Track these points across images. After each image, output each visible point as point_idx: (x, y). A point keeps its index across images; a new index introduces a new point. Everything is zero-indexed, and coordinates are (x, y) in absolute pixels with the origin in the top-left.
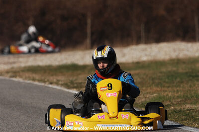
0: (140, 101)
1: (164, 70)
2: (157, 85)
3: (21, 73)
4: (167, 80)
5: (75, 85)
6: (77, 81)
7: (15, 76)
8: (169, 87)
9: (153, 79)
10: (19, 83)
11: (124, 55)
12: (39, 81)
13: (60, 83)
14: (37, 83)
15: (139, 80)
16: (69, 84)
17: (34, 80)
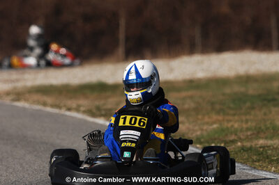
0: (194, 135)
1: (228, 90)
2: (218, 113)
3: (27, 95)
4: (232, 105)
5: (103, 112)
6: (105, 107)
7: (18, 100)
8: (234, 115)
9: (213, 104)
10: (24, 109)
11: (171, 70)
12: (52, 106)
13: (82, 109)
14: (49, 109)
15: (193, 105)
16: (94, 111)
17: (45, 104)
